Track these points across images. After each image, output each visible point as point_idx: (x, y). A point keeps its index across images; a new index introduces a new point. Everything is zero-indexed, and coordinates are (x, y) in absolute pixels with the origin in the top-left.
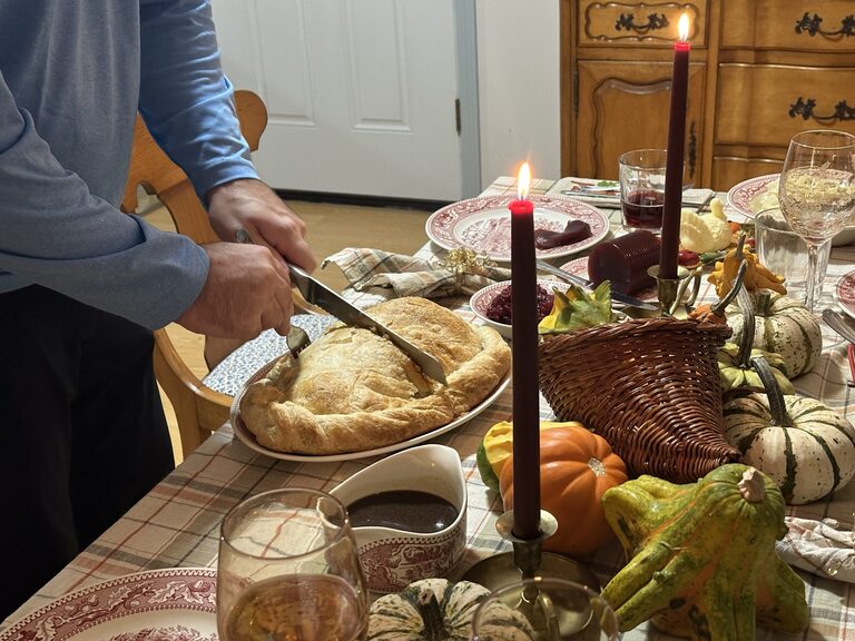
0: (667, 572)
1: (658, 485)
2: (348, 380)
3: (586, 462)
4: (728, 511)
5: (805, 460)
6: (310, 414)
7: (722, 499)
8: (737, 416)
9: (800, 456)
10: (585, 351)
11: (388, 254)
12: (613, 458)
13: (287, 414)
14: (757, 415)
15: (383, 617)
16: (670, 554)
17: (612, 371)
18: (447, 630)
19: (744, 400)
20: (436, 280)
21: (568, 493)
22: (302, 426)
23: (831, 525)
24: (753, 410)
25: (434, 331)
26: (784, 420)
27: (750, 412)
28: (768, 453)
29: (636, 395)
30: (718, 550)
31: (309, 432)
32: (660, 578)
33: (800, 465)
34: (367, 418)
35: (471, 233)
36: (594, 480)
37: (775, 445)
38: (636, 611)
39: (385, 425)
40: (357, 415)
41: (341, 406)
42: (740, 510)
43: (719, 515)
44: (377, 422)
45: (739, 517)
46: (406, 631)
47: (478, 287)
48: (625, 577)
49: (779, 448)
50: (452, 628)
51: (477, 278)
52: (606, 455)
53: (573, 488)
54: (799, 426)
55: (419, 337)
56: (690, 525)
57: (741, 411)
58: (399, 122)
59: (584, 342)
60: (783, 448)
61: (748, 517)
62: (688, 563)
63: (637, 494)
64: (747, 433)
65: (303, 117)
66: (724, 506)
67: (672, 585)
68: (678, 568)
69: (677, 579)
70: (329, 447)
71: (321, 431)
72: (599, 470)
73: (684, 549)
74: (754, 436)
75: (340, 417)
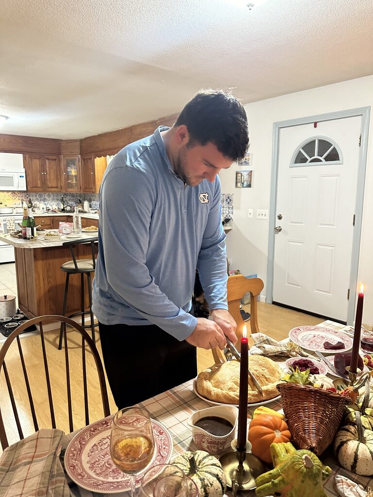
0: (276, 481)
1: (290, 448)
2: (228, 379)
3: (274, 430)
4: (296, 467)
5: (362, 458)
6: (211, 386)
7: (296, 462)
8: (345, 432)
9: (360, 456)
10: (290, 391)
11: (269, 338)
12: (287, 432)
13: (205, 385)
14: (353, 434)
15: (182, 458)
16: (279, 475)
17: (296, 401)
18: (196, 471)
19: (351, 427)
20: (280, 350)
21: (263, 439)
22: (208, 390)
23: (360, 488)
24: (352, 432)
25: (263, 370)
26: (362, 440)
27: (351, 432)
28: (348, 450)
29: (301, 412)
30: (292, 480)
31: (209, 392)
32: (273, 482)
33: (359, 459)
34: (227, 393)
35: (305, 337)
36: (274, 438)
37: (352, 448)
38: (262, 491)
39: (233, 398)
40: (224, 392)
41: (222, 386)
42: (300, 468)
43: (293, 467)
44: (230, 396)
45: (299, 471)
46: (185, 466)
48: (262, 477)
49: (353, 450)
50: (198, 471)
51: (294, 353)
53: (265, 438)
54: (367, 444)
55: (256, 371)
56: (286, 467)
57: (348, 431)
58: (329, 292)
59: (290, 387)
60: (354, 451)
61: (302, 472)
62: (283, 481)
63: (280, 448)
64: (345, 440)
66: (295, 465)
67: (276, 486)
68: (280, 481)
69: (278, 485)
71: (213, 393)
72: (278, 435)
73: (283, 475)
74: (346, 442)
75: (220, 390)
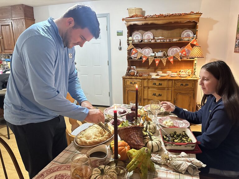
0: (135, 163)
1: (134, 150)
3: (125, 147)
6: (86, 140)
7: (143, 152)
9: (154, 145)
12: (129, 146)
13: (82, 140)
14: (148, 139)
15: (95, 171)
17: (128, 133)
18: (104, 173)
23: (158, 155)
26: (152, 140)
29: (131, 137)
30: (142, 160)
31: (86, 143)
33: (154, 147)
37: (150, 144)
38: (131, 169)
40: (92, 140)
41: (90, 138)
42: (145, 154)
43: (142, 155)
44: (95, 141)
47: (111, 120)
52: (127, 146)
53: (123, 151)
54: (154, 141)
56: (138, 156)
57: (146, 139)
58: (101, 95)
59: (124, 129)
64: (147, 142)
65: (88, 94)
67: (136, 165)
68: (137, 162)
70: (89, 145)
73: (138, 160)
74: (148, 142)
75: (90, 140)
